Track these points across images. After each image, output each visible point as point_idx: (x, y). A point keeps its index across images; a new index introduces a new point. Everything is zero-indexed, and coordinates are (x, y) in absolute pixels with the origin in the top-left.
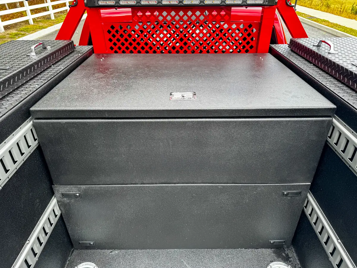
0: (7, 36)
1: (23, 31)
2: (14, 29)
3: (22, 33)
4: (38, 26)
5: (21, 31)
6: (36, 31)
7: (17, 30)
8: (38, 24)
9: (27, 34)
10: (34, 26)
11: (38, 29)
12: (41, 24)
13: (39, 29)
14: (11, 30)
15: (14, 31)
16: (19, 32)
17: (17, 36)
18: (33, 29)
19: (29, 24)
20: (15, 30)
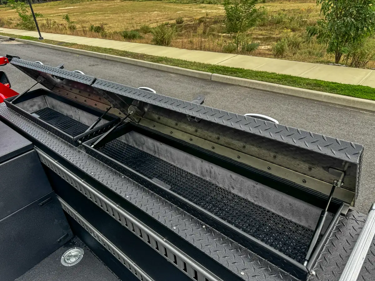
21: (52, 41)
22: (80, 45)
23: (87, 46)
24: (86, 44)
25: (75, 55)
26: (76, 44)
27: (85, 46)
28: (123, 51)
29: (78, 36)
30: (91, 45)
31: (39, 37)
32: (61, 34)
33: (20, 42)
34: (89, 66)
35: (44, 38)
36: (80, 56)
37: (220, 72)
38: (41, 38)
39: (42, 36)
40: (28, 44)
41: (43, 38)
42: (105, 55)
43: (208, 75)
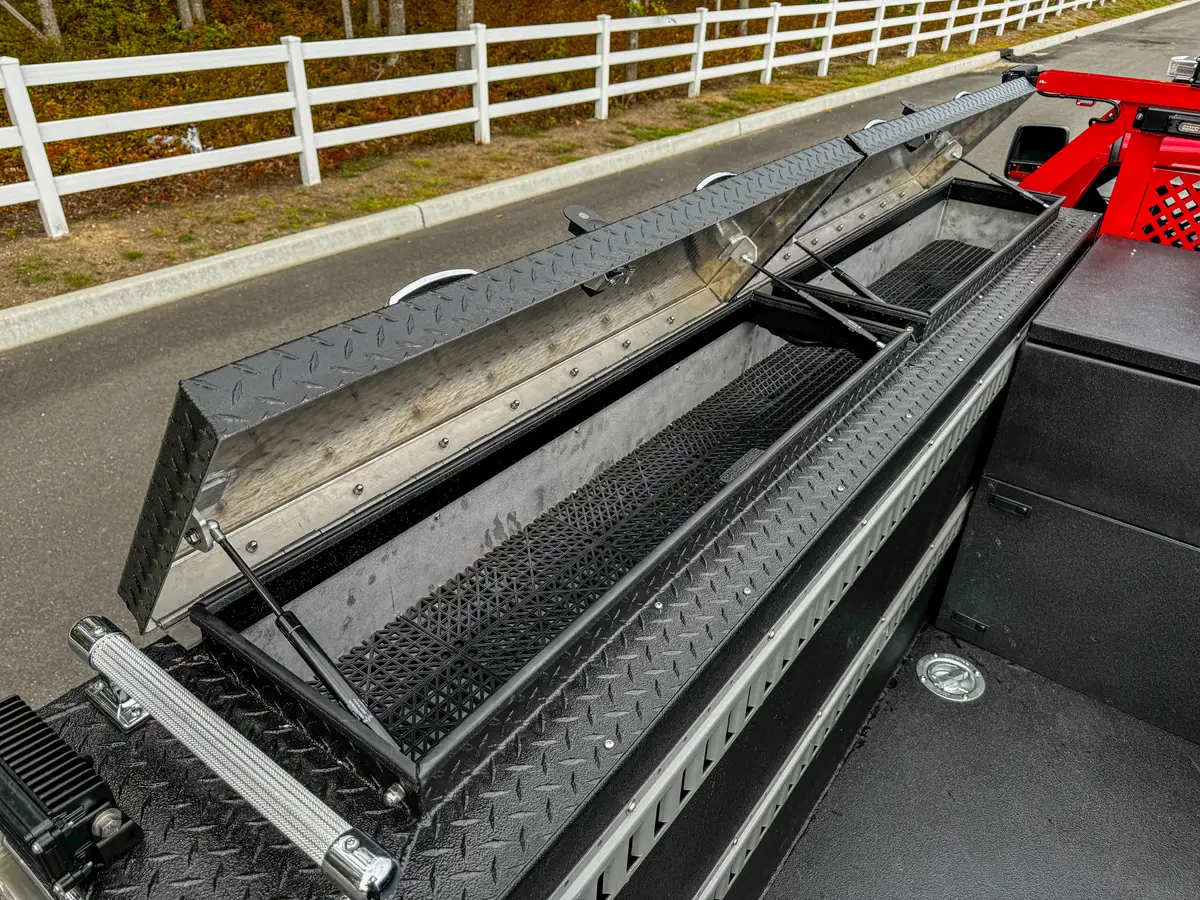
0: (704, 108)
1: (743, 100)
2: (720, 93)
3: (741, 105)
4: (782, 91)
5: (739, 99)
6: (774, 105)
7: (728, 96)
8: (781, 84)
9: (752, 110)
10: (771, 89)
11: (780, 100)
12: (789, 87)
13: (785, 100)
14: (714, 93)
15: (719, 98)
16: (733, 102)
17: (726, 112)
18: (768, 99)
19: (759, 82)
20: (723, 95)
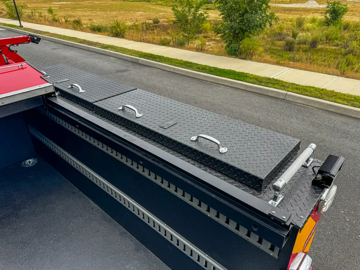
21: (30, 29)
22: (51, 33)
23: (57, 34)
24: (56, 33)
25: (45, 41)
26: (49, 33)
27: (55, 34)
28: (83, 40)
29: (54, 26)
30: (60, 34)
31: (19, 25)
32: (40, 24)
33: (3, 28)
34: (52, 49)
35: (24, 27)
36: (49, 42)
37: (146, 57)
38: (21, 26)
39: (22, 25)
40: (9, 31)
41: (22, 27)
42: (68, 42)
43: (136, 59)
